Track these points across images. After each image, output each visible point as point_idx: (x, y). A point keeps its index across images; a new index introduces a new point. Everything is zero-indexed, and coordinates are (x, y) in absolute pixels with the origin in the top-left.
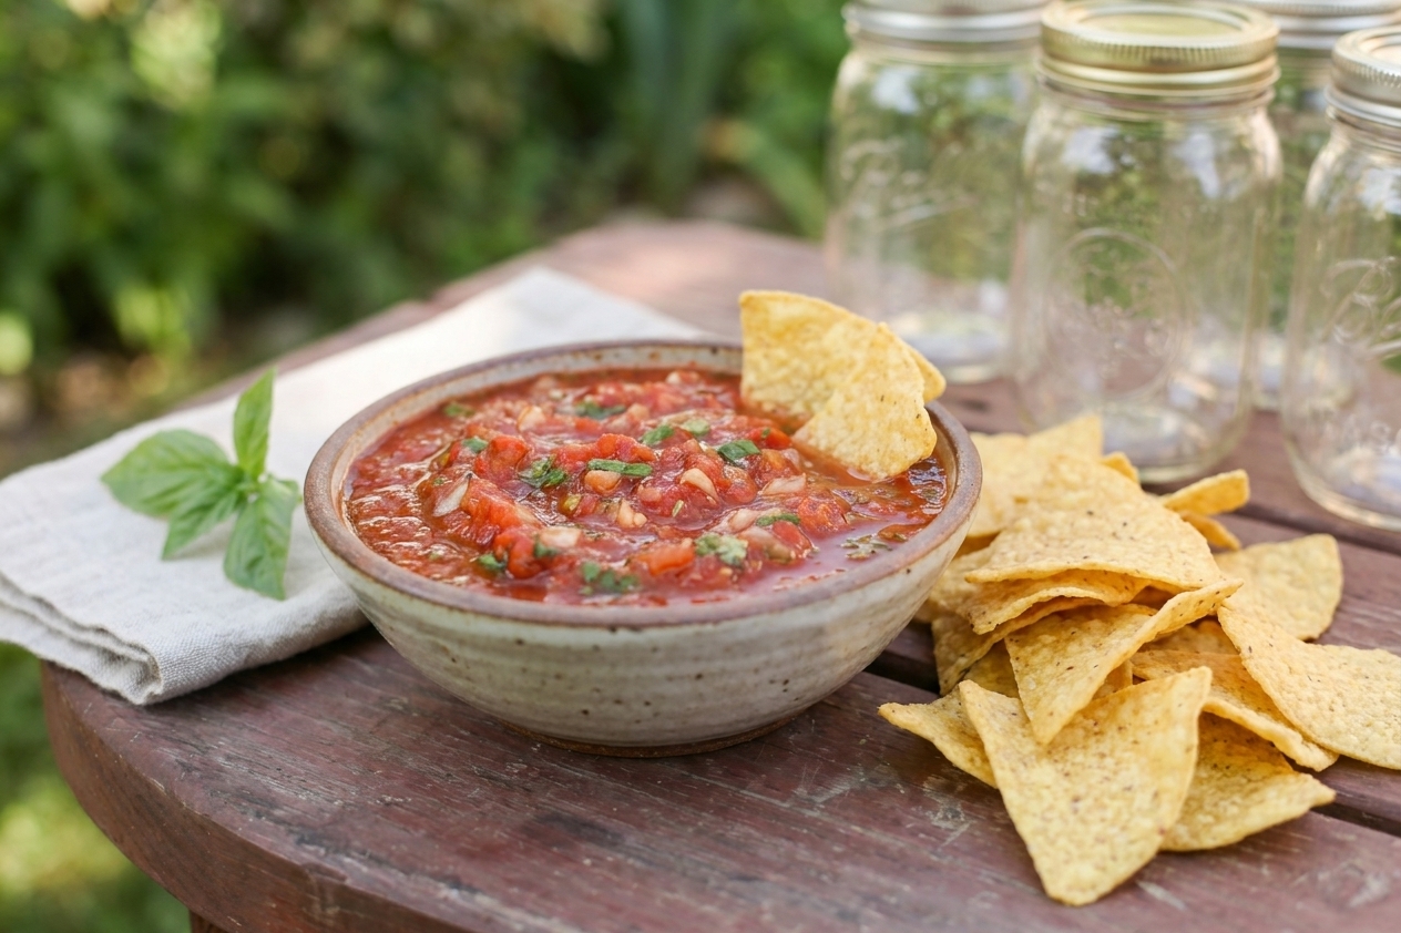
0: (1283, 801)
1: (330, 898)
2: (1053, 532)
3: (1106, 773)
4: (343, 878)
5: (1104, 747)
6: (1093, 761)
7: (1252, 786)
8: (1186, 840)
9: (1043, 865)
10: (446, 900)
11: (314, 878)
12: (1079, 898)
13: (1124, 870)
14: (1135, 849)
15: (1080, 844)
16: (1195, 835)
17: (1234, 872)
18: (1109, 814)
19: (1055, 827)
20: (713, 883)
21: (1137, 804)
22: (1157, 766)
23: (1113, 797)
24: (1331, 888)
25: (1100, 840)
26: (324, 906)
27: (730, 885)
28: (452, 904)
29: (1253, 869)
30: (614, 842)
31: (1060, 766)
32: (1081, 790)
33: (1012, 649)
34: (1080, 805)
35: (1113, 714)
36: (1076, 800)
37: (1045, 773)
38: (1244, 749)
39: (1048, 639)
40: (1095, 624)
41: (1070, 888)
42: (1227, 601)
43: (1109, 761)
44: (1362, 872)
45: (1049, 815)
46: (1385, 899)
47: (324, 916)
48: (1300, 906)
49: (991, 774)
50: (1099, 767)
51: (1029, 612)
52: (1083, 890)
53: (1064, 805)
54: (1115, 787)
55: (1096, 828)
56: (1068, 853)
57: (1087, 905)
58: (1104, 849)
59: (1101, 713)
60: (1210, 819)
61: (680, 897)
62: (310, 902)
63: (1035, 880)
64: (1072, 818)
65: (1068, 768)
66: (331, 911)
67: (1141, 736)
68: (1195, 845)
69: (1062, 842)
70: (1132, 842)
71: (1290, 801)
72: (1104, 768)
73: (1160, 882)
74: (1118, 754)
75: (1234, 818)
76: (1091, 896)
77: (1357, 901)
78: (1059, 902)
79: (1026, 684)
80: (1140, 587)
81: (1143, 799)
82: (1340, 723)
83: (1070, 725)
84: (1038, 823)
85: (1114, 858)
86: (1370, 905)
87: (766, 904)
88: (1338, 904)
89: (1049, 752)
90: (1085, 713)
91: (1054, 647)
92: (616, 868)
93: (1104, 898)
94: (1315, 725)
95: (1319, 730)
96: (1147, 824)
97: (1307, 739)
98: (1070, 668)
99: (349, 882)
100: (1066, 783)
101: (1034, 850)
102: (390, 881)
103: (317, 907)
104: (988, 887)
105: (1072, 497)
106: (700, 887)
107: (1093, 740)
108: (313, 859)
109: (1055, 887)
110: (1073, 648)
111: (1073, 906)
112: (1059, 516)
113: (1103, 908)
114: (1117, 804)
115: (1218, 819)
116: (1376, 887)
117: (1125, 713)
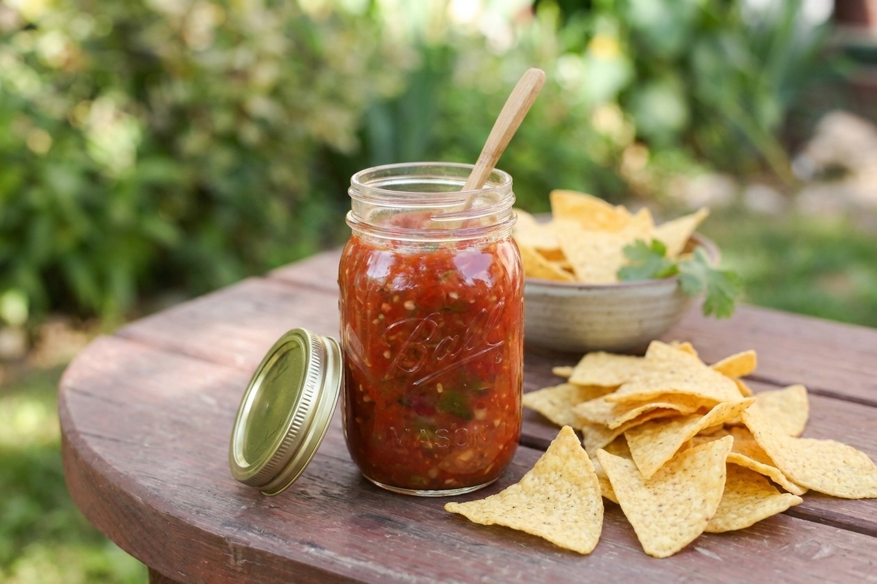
0: (775, 505)
1: (240, 556)
2: (652, 381)
3: (677, 493)
4: (248, 544)
5: (676, 480)
6: (671, 487)
7: (757, 501)
8: (722, 526)
9: (642, 537)
10: (307, 553)
11: (231, 543)
12: (662, 554)
13: (687, 539)
14: (693, 529)
15: (662, 527)
16: (727, 524)
17: (748, 544)
18: (678, 512)
19: (649, 519)
20: (458, 546)
21: (693, 507)
22: (705, 486)
23: (681, 504)
24: (802, 551)
25: (674, 525)
26: (236, 559)
27: (468, 547)
28: (311, 555)
29: (758, 542)
30: (403, 527)
31: (652, 490)
32: (663, 501)
33: (628, 437)
34: (663, 508)
35: (680, 464)
36: (661, 506)
37: (644, 493)
38: (754, 485)
39: (649, 432)
40: (675, 424)
41: (657, 549)
42: (747, 410)
43: (678, 487)
44: (819, 544)
45: (646, 513)
46: (832, 556)
47: (236, 566)
48: (785, 559)
49: (614, 495)
50: (673, 490)
51: (639, 417)
52: (665, 550)
53: (654, 508)
54: (682, 498)
55: (671, 519)
56: (657, 532)
57: (667, 558)
58: (676, 529)
59: (675, 464)
60: (734, 516)
61: (440, 552)
62: (228, 557)
63: (638, 545)
64: (658, 515)
65: (657, 490)
66: (240, 562)
67: (696, 472)
68: (727, 529)
69: (653, 526)
70: (691, 526)
71: (778, 505)
72: (676, 490)
73: (707, 548)
74: (684, 483)
75: (748, 515)
76: (669, 553)
77: (817, 556)
78: (651, 556)
79: (636, 453)
80: (699, 406)
81: (697, 504)
82: (808, 473)
83: (659, 471)
84: (639, 517)
85: (681, 534)
86: (823, 559)
87: (489, 556)
88: (806, 558)
89: (646, 485)
90: (667, 464)
91: (652, 435)
92: (403, 539)
93: (675, 554)
94: (795, 473)
95: (797, 476)
96: (699, 516)
97: (788, 479)
98: (661, 443)
99: (251, 545)
100: (654, 498)
101: (637, 530)
102: (276, 544)
103: (232, 562)
104: (612, 550)
105: (662, 365)
106: (451, 548)
107: (669, 477)
108: (230, 534)
109: (649, 548)
110: (663, 434)
111: (658, 558)
112: (655, 375)
113: (675, 560)
114: (683, 507)
115: (739, 516)
116: (826, 551)
117: (687, 463)
